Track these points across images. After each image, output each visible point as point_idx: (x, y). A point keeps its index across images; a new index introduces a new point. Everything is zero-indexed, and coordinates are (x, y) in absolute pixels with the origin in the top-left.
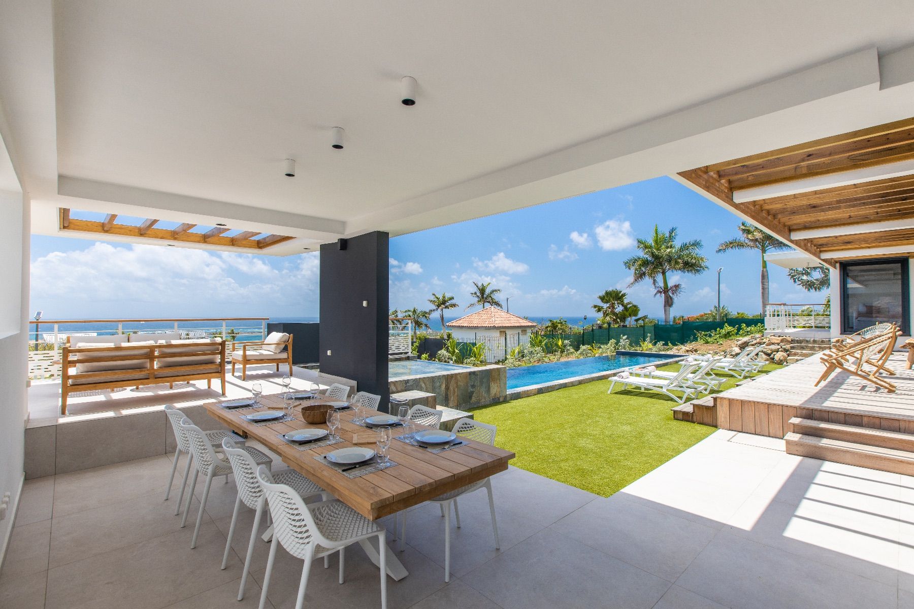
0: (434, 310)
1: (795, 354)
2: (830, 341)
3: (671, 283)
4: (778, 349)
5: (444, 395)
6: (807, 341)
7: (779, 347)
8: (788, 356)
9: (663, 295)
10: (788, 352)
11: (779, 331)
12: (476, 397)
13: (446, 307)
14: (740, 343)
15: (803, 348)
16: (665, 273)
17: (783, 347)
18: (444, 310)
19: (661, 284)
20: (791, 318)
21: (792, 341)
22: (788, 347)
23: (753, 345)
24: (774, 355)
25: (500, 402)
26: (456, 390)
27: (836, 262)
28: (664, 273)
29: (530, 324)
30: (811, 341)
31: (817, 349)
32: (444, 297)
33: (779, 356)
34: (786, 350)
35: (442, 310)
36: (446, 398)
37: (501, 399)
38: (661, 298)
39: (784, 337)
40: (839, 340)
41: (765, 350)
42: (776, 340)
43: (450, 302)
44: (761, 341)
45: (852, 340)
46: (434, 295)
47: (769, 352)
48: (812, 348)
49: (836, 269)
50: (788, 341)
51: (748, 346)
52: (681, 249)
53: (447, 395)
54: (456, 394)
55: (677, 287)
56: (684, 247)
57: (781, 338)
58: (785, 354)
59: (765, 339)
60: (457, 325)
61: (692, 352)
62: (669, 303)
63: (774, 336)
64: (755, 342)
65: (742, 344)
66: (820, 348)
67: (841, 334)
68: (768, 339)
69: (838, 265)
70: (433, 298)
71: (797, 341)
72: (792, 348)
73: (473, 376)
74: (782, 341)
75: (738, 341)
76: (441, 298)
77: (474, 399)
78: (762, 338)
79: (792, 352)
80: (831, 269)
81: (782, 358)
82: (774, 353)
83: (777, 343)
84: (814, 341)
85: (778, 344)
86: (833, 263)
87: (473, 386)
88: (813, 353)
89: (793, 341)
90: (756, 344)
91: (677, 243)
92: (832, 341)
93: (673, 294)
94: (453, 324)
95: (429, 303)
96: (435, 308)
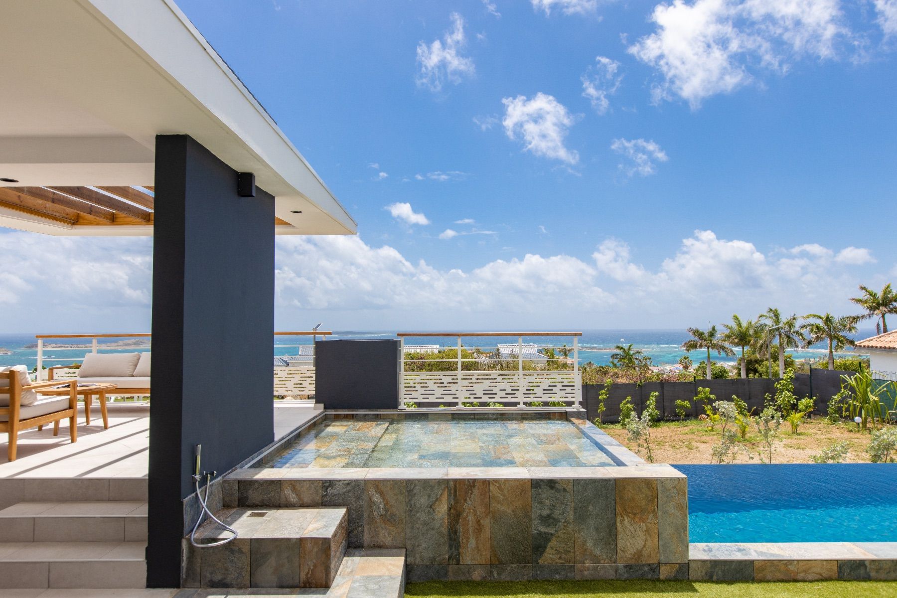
0: (863, 317)
5: (445, 530)
12: (557, 552)
13: (890, 311)
18: (887, 316)
25: (659, 580)
26: (486, 522)
35: (883, 317)
36: (450, 539)
37: (664, 572)
46: (863, 288)
53: (456, 532)
54: (486, 533)
60: (878, 346)
70: (863, 295)
73: (546, 493)
76: (880, 295)
77: (549, 556)
87: (547, 520)
94: (871, 344)
95: (853, 304)
96: (868, 312)
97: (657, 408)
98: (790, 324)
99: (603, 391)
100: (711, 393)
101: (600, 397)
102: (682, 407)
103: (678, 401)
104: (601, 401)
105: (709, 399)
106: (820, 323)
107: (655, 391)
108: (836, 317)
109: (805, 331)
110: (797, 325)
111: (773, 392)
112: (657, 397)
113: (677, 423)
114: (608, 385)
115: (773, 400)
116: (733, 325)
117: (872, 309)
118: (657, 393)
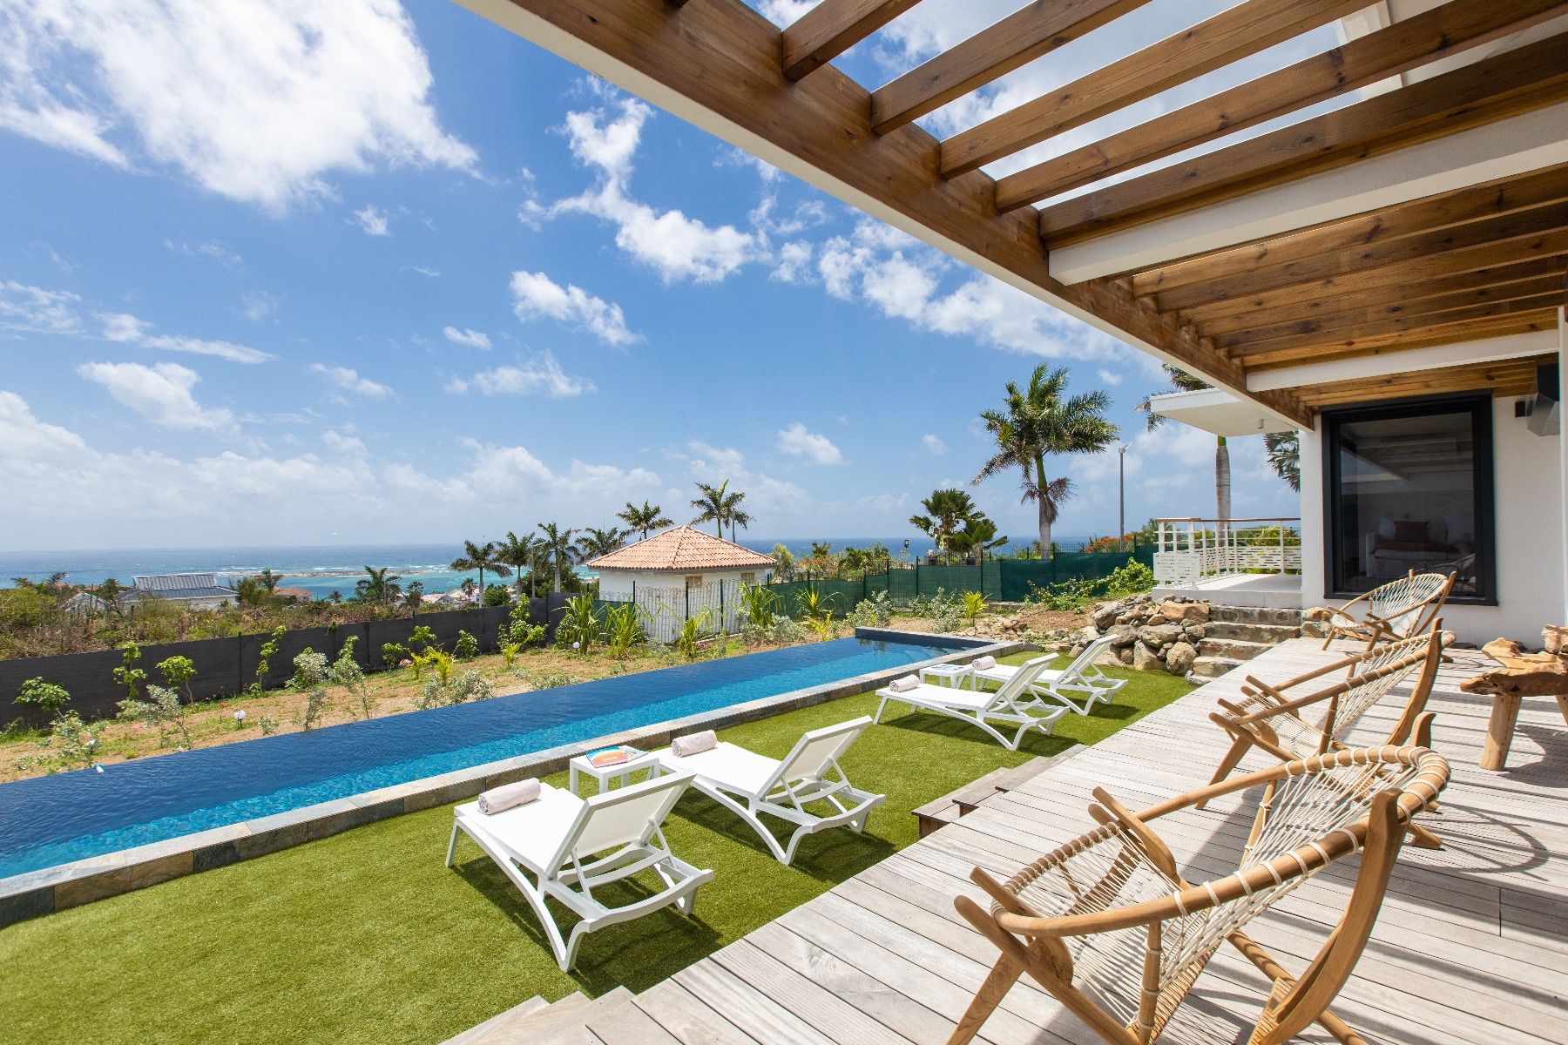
1: (1215, 650)
2: (1298, 614)
3: (1051, 478)
4: (1177, 634)
6: (1247, 616)
7: (1179, 629)
8: (1199, 653)
9: (1037, 500)
10: (1198, 644)
11: (1186, 586)
14: (1098, 615)
15: (1233, 633)
16: (1042, 456)
17: (1187, 629)
18: (648, 531)
19: (1035, 479)
20: (1235, 550)
21: (1211, 612)
22: (1198, 629)
23: (1124, 622)
24: (1167, 650)
27: (1314, 413)
28: (1039, 458)
29: (762, 560)
30: (1256, 614)
31: (1267, 636)
32: (647, 508)
33: (1177, 652)
34: (1193, 639)
35: (645, 532)
38: (1034, 505)
39: (1195, 604)
40: (1320, 612)
41: (1147, 637)
42: (1175, 609)
43: (656, 519)
44: (1143, 613)
45: (1349, 617)
46: (628, 504)
47: (1156, 641)
48: (1256, 635)
49: (1313, 429)
50: (1198, 613)
51: (1113, 624)
52: (1069, 412)
55: (1062, 483)
56: (1076, 405)
57: (1187, 605)
58: (1189, 648)
59: (1150, 609)
60: (605, 566)
61: (1015, 631)
62: (1048, 514)
63: (1173, 599)
64: (1129, 614)
65: (1104, 618)
66: (1273, 633)
67: (1326, 597)
68: (1158, 608)
69: (1318, 420)
71: (1223, 613)
72: (1210, 632)
74: (1187, 613)
75: (1098, 609)
76: (641, 510)
78: (1146, 605)
79: (1206, 643)
80: (1303, 433)
81: (1182, 659)
82: (1166, 646)
83: (1174, 620)
84: (1263, 616)
85: (1178, 621)
86: (1300, 413)
88: (1255, 648)
89: (1212, 615)
90: (1131, 619)
91: (1063, 399)
92: (1303, 615)
93: (1055, 498)
94: (599, 564)
95: (619, 518)
96: (630, 528)
97: (354, 658)
98: (564, 540)
99: (269, 644)
100: (431, 632)
101: (262, 653)
102: (391, 651)
103: (387, 646)
104: (264, 658)
105: (428, 639)
106: (594, 537)
107: (353, 635)
108: (606, 531)
109: (580, 547)
110: (571, 541)
111: (508, 621)
112: (355, 643)
113: (385, 673)
114: (279, 635)
115: (508, 631)
116: (508, 541)
117: (635, 524)
118: (356, 638)
